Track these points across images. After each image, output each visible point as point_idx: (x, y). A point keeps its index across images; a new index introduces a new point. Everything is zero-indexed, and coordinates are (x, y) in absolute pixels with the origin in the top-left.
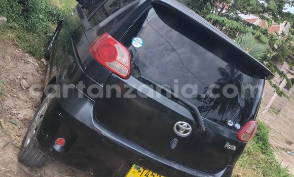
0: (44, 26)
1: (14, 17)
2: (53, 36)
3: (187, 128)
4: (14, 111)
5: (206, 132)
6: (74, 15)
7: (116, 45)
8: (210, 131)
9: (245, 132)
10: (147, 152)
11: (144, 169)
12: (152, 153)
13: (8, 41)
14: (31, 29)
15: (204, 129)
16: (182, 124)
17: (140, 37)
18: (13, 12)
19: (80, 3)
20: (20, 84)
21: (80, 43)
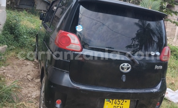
0: (29, 41)
1: (11, 43)
2: (36, 45)
3: (128, 67)
4: (29, 95)
5: (140, 64)
6: (42, 28)
7: (68, 35)
8: (142, 63)
9: (164, 55)
10: (110, 89)
11: (113, 100)
12: (113, 89)
13: (12, 57)
14: (22, 46)
15: (138, 63)
16: (124, 65)
17: (80, 24)
18: (9, 41)
19: (43, 20)
20: (27, 79)
21: (50, 42)
